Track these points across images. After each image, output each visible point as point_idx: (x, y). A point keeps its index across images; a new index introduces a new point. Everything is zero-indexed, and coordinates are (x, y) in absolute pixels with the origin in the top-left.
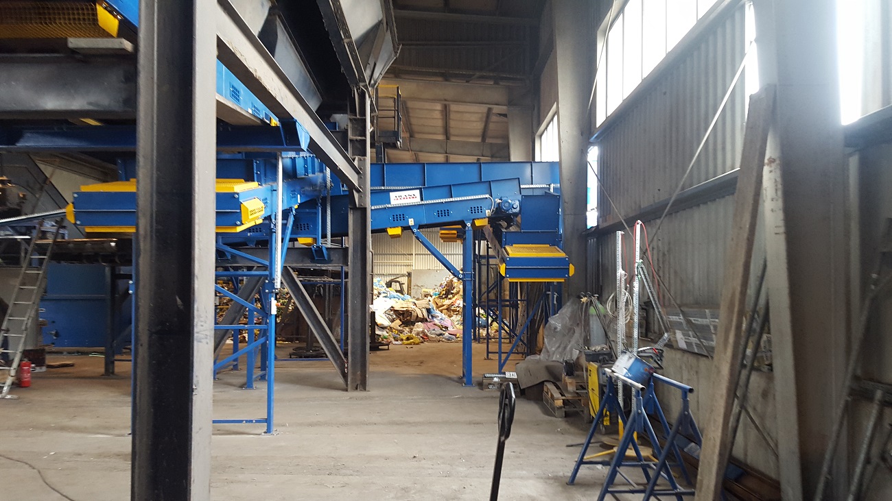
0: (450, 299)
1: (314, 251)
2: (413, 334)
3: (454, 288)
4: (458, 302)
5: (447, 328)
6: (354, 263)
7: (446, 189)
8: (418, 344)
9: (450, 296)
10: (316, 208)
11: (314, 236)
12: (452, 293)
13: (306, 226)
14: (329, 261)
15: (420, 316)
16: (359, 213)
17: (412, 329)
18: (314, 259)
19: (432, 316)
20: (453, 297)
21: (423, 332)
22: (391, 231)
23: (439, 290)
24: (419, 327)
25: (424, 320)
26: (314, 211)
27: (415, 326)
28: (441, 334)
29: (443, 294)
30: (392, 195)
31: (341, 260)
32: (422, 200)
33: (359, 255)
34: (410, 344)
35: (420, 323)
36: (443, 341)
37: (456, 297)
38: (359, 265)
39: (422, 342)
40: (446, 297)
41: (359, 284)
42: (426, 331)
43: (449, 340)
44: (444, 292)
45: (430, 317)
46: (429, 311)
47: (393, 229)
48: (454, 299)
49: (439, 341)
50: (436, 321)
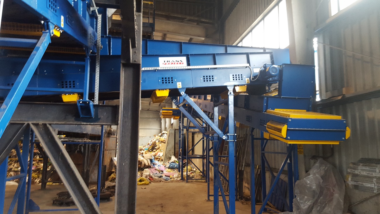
0: (154, 152)
1: (79, 108)
2: (144, 177)
3: (156, 146)
4: (159, 153)
5: (162, 171)
6: (124, 122)
7: (211, 58)
8: (148, 184)
9: (154, 150)
10: (84, 61)
11: (80, 91)
12: (155, 149)
13: (72, 83)
14: (96, 119)
15: (147, 164)
16: (130, 71)
17: (142, 174)
18: (79, 116)
19: (153, 164)
20: (156, 151)
21: (149, 175)
22: (159, 94)
23: (147, 147)
24: (147, 172)
25: (149, 167)
26: (82, 63)
27: (144, 171)
28: (161, 177)
29: (150, 149)
30: (161, 60)
31: (110, 118)
32: (189, 64)
33: (130, 113)
34: (143, 185)
35: (147, 169)
36: (163, 181)
37: (158, 151)
38: (129, 124)
39: (150, 183)
40: (152, 151)
41: (129, 145)
42: (151, 174)
43: (166, 180)
44: (151, 148)
45: (152, 164)
46: (151, 160)
47: (161, 91)
48: (157, 152)
49: (160, 181)
50: (156, 167)
